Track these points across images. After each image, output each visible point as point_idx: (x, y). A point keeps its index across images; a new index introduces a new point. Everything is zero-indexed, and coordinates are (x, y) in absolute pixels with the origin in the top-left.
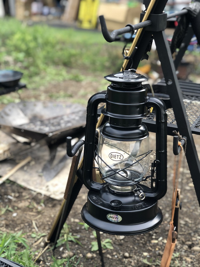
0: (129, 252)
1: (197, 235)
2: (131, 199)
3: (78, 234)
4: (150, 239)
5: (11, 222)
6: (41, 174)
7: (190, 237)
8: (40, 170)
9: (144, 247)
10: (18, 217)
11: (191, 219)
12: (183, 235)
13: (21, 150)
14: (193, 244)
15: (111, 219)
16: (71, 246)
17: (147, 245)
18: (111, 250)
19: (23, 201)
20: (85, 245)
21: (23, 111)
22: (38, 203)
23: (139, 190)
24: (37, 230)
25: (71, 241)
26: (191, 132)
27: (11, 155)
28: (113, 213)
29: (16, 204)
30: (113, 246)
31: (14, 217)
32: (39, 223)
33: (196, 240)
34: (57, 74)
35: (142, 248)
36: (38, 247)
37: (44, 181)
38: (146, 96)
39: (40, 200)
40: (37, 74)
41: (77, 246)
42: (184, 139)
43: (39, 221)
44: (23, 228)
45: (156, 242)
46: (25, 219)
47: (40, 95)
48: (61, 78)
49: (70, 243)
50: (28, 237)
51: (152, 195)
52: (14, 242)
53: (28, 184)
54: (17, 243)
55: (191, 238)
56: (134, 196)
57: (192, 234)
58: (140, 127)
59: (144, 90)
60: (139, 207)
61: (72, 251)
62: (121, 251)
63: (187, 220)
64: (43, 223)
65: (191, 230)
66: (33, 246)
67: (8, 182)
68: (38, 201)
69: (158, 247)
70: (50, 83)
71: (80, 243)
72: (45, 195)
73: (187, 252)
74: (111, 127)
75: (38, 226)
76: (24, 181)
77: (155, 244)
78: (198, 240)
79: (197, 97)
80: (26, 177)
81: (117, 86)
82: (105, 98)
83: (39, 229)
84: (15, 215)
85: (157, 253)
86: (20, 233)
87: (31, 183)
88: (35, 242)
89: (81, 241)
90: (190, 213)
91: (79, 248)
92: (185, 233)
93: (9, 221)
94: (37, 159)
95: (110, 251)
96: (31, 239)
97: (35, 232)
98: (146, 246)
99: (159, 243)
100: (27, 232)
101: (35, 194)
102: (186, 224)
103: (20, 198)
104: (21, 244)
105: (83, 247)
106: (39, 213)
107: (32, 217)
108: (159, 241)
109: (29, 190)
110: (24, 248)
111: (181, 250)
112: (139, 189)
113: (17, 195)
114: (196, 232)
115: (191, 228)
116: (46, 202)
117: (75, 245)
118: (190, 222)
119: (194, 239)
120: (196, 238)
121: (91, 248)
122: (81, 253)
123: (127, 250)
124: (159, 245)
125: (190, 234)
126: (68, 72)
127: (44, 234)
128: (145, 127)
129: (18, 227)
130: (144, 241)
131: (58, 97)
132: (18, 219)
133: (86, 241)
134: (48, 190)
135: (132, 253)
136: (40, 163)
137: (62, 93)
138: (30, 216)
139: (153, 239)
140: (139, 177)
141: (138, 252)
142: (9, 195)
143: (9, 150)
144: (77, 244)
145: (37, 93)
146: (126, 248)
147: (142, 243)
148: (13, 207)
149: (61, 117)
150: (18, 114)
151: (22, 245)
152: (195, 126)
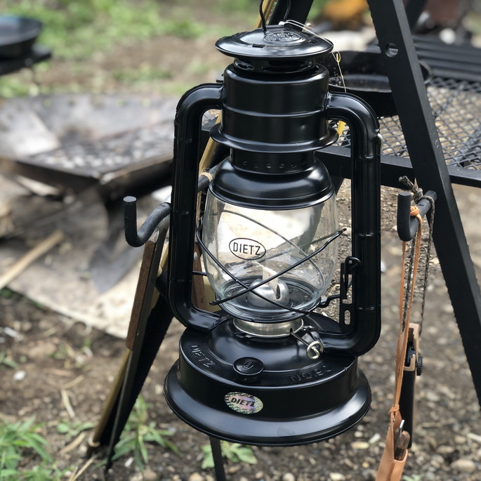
0: (295, 470)
1: (467, 429)
2: (288, 354)
3: (172, 426)
4: (348, 439)
5: (10, 394)
6: (86, 275)
7: (449, 434)
8: (84, 265)
9: (334, 459)
10: (26, 382)
11: (454, 389)
12: (432, 428)
13: (39, 215)
14: (456, 452)
15: (235, 406)
16: (154, 454)
17: (342, 455)
18: (251, 465)
19: (40, 342)
20: (186, 452)
21: (44, 117)
22: (78, 347)
23: (309, 331)
24: (71, 413)
25: (154, 443)
26: (448, 178)
27: (16, 227)
28: (240, 390)
29: (23, 350)
30: (257, 457)
31: (19, 382)
32: (77, 396)
33: (466, 443)
34: (137, 21)
35: (329, 462)
36: (73, 456)
37: (93, 292)
38: (325, 93)
39: (82, 339)
40: (86, 21)
41: (166, 455)
42: (428, 199)
43: (77, 391)
44: (37, 410)
45: (364, 445)
46: (44, 387)
47: (91, 76)
48: (145, 31)
49: (151, 447)
50: (51, 431)
51: (343, 344)
52: (14, 446)
53: (54, 299)
54: (20, 447)
55: (453, 438)
56: (295, 346)
57: (456, 428)
58: (310, 172)
59: (319, 77)
60: (307, 375)
61: (155, 469)
62: (276, 469)
63: (445, 390)
64: (87, 398)
65: (454, 416)
66: (60, 456)
67: (7, 293)
68: (77, 342)
69: (368, 459)
70: (117, 43)
71: (174, 448)
72: (94, 328)
73: (441, 472)
74: (236, 172)
75: (75, 403)
76: (44, 291)
77: (361, 453)
78: (470, 442)
79: (471, 82)
80: (50, 282)
81: (249, 67)
82: (218, 98)
83: (78, 411)
84: (20, 375)
85: (365, 474)
86: (29, 422)
87: (60, 296)
88: (67, 444)
89: (178, 444)
90: (454, 374)
91: (173, 461)
92: (439, 425)
93: (6, 391)
94: (77, 237)
95: (247, 468)
96: (56, 436)
97: (66, 420)
98: (339, 457)
99: (371, 450)
100: (48, 420)
101: (69, 323)
102: (442, 402)
103: (33, 334)
104: (32, 449)
105: (181, 458)
106: (78, 371)
107: (61, 382)
108: (370, 445)
109: (56, 313)
110: (37, 459)
111: (425, 467)
112: (310, 329)
113: (27, 326)
114: (465, 421)
115: (453, 412)
116: (97, 344)
117: (163, 453)
118: (452, 396)
119: (460, 439)
120: (465, 436)
121: (202, 460)
122: (176, 473)
123: (291, 465)
124: (372, 455)
125: (450, 427)
126: (163, 15)
127: (88, 425)
128: (323, 173)
129: (27, 406)
130: (334, 444)
131: (135, 80)
132: (27, 387)
133: (190, 442)
134: (101, 315)
135: (303, 473)
136: (84, 248)
137: (146, 68)
138: (57, 378)
139: (355, 439)
140: (310, 298)
141: (318, 472)
142: (8, 326)
143: (10, 214)
144: (168, 449)
145: (85, 68)
146: (289, 462)
147: (329, 449)
148: (17, 358)
149: (136, 134)
150: (32, 126)
151: (34, 452)
152: (458, 162)
